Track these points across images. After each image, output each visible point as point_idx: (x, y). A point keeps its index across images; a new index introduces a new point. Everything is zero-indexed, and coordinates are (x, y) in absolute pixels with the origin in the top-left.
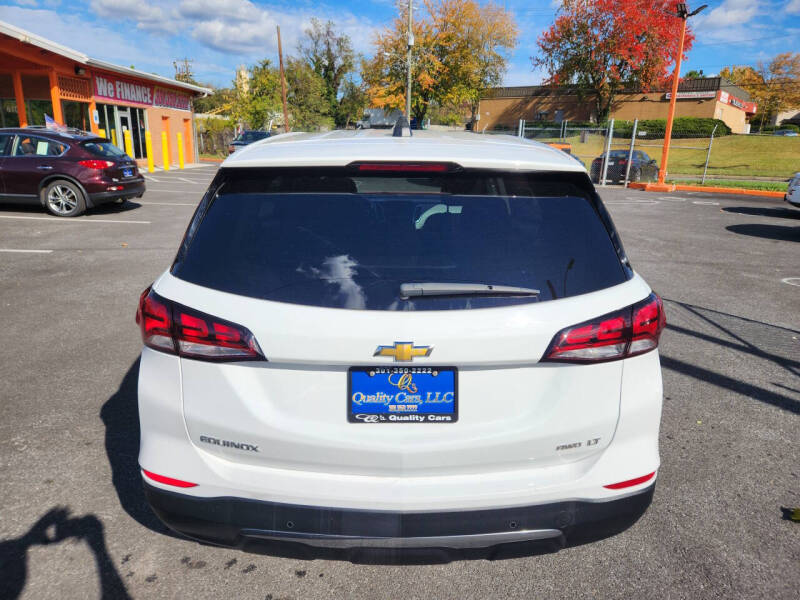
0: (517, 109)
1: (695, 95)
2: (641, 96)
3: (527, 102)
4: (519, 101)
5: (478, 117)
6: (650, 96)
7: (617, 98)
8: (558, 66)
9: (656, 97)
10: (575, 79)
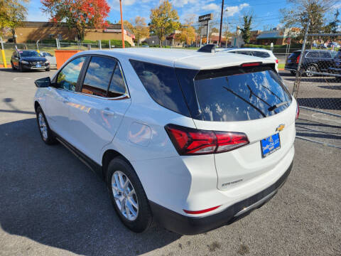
0: (35, 33)
1: (115, 31)
2: (94, 30)
3: (42, 30)
4: (37, 29)
5: (16, 36)
6: (98, 30)
7: (86, 30)
8: (55, 13)
9: (101, 30)
10: (64, 20)
